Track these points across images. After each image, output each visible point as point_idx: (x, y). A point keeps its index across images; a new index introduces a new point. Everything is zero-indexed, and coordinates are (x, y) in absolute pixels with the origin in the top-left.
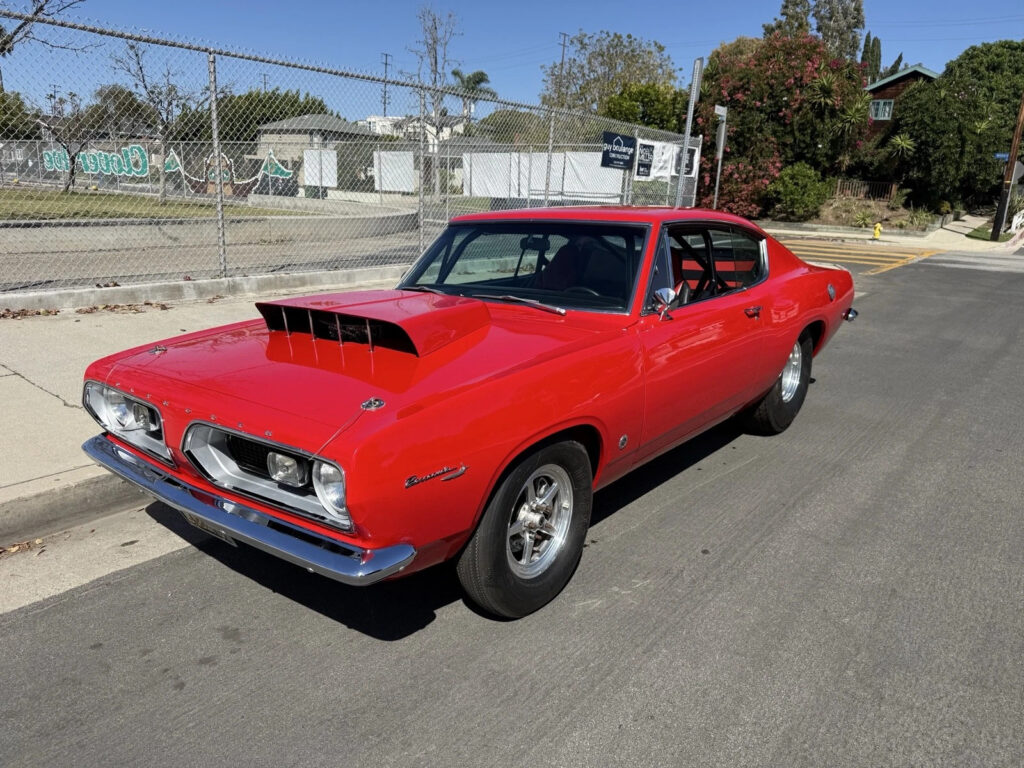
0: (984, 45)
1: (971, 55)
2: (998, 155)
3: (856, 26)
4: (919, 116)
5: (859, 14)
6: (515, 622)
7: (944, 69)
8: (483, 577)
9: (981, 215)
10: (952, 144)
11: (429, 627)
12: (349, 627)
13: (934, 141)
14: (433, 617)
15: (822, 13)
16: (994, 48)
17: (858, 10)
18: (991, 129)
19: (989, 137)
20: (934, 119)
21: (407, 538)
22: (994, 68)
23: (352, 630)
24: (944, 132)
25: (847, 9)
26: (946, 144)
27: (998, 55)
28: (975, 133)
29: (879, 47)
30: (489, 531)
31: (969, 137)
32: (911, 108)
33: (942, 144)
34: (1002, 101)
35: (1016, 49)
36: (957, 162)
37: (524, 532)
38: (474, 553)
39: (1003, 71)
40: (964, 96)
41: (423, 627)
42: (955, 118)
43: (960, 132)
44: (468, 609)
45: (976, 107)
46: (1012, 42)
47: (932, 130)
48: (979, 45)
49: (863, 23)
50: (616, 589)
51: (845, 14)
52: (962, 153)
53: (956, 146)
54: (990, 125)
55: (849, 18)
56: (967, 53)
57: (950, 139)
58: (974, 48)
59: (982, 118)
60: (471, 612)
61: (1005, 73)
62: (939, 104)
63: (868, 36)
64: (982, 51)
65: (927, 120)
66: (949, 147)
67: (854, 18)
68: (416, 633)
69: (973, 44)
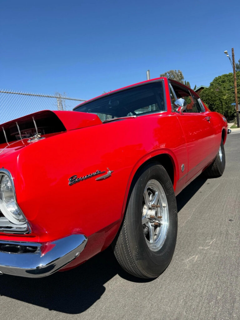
0: (219, 77)
1: (216, 80)
2: (232, 104)
3: (182, 79)
4: (207, 97)
5: (182, 75)
6: (155, 280)
7: (210, 85)
8: (134, 253)
9: (231, 122)
10: (218, 103)
11: (103, 297)
12: (50, 310)
13: (213, 104)
14: (104, 289)
15: (171, 77)
16: (222, 77)
17: (181, 74)
18: (228, 97)
19: (228, 100)
20: (212, 98)
21: (78, 229)
22: (223, 82)
23: (52, 311)
24: (215, 101)
25: (178, 75)
26: (217, 104)
27: (223, 78)
28: (224, 100)
29: (189, 84)
30: (132, 221)
31: (223, 101)
32: (204, 96)
33: (216, 104)
34: (228, 90)
35: (228, 76)
36: (222, 108)
37: (147, 223)
38: (125, 239)
39: (226, 82)
40: (218, 90)
41: (99, 298)
42: (217, 96)
43: (220, 100)
44: (123, 279)
45: (222, 93)
46: (226, 74)
47: (212, 101)
48: (217, 77)
49: (183, 78)
50: (201, 248)
51: (178, 76)
52: (222, 105)
53: (220, 104)
54: (227, 97)
55: (179, 77)
56: (215, 79)
57: (218, 102)
58: (216, 78)
59: (225, 95)
60: (126, 281)
61: (227, 83)
62: (212, 93)
63: (185, 82)
64: (219, 78)
65: (210, 98)
66: (218, 104)
67: (181, 77)
68: (95, 304)
69: (216, 77)
